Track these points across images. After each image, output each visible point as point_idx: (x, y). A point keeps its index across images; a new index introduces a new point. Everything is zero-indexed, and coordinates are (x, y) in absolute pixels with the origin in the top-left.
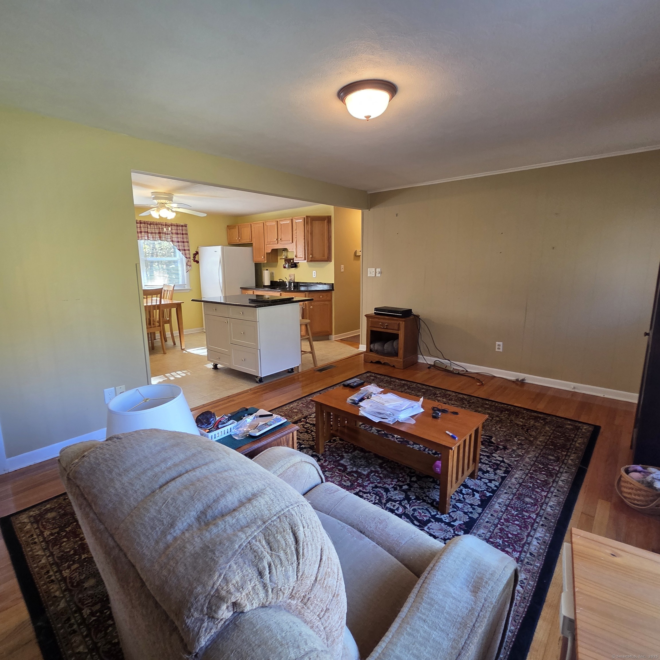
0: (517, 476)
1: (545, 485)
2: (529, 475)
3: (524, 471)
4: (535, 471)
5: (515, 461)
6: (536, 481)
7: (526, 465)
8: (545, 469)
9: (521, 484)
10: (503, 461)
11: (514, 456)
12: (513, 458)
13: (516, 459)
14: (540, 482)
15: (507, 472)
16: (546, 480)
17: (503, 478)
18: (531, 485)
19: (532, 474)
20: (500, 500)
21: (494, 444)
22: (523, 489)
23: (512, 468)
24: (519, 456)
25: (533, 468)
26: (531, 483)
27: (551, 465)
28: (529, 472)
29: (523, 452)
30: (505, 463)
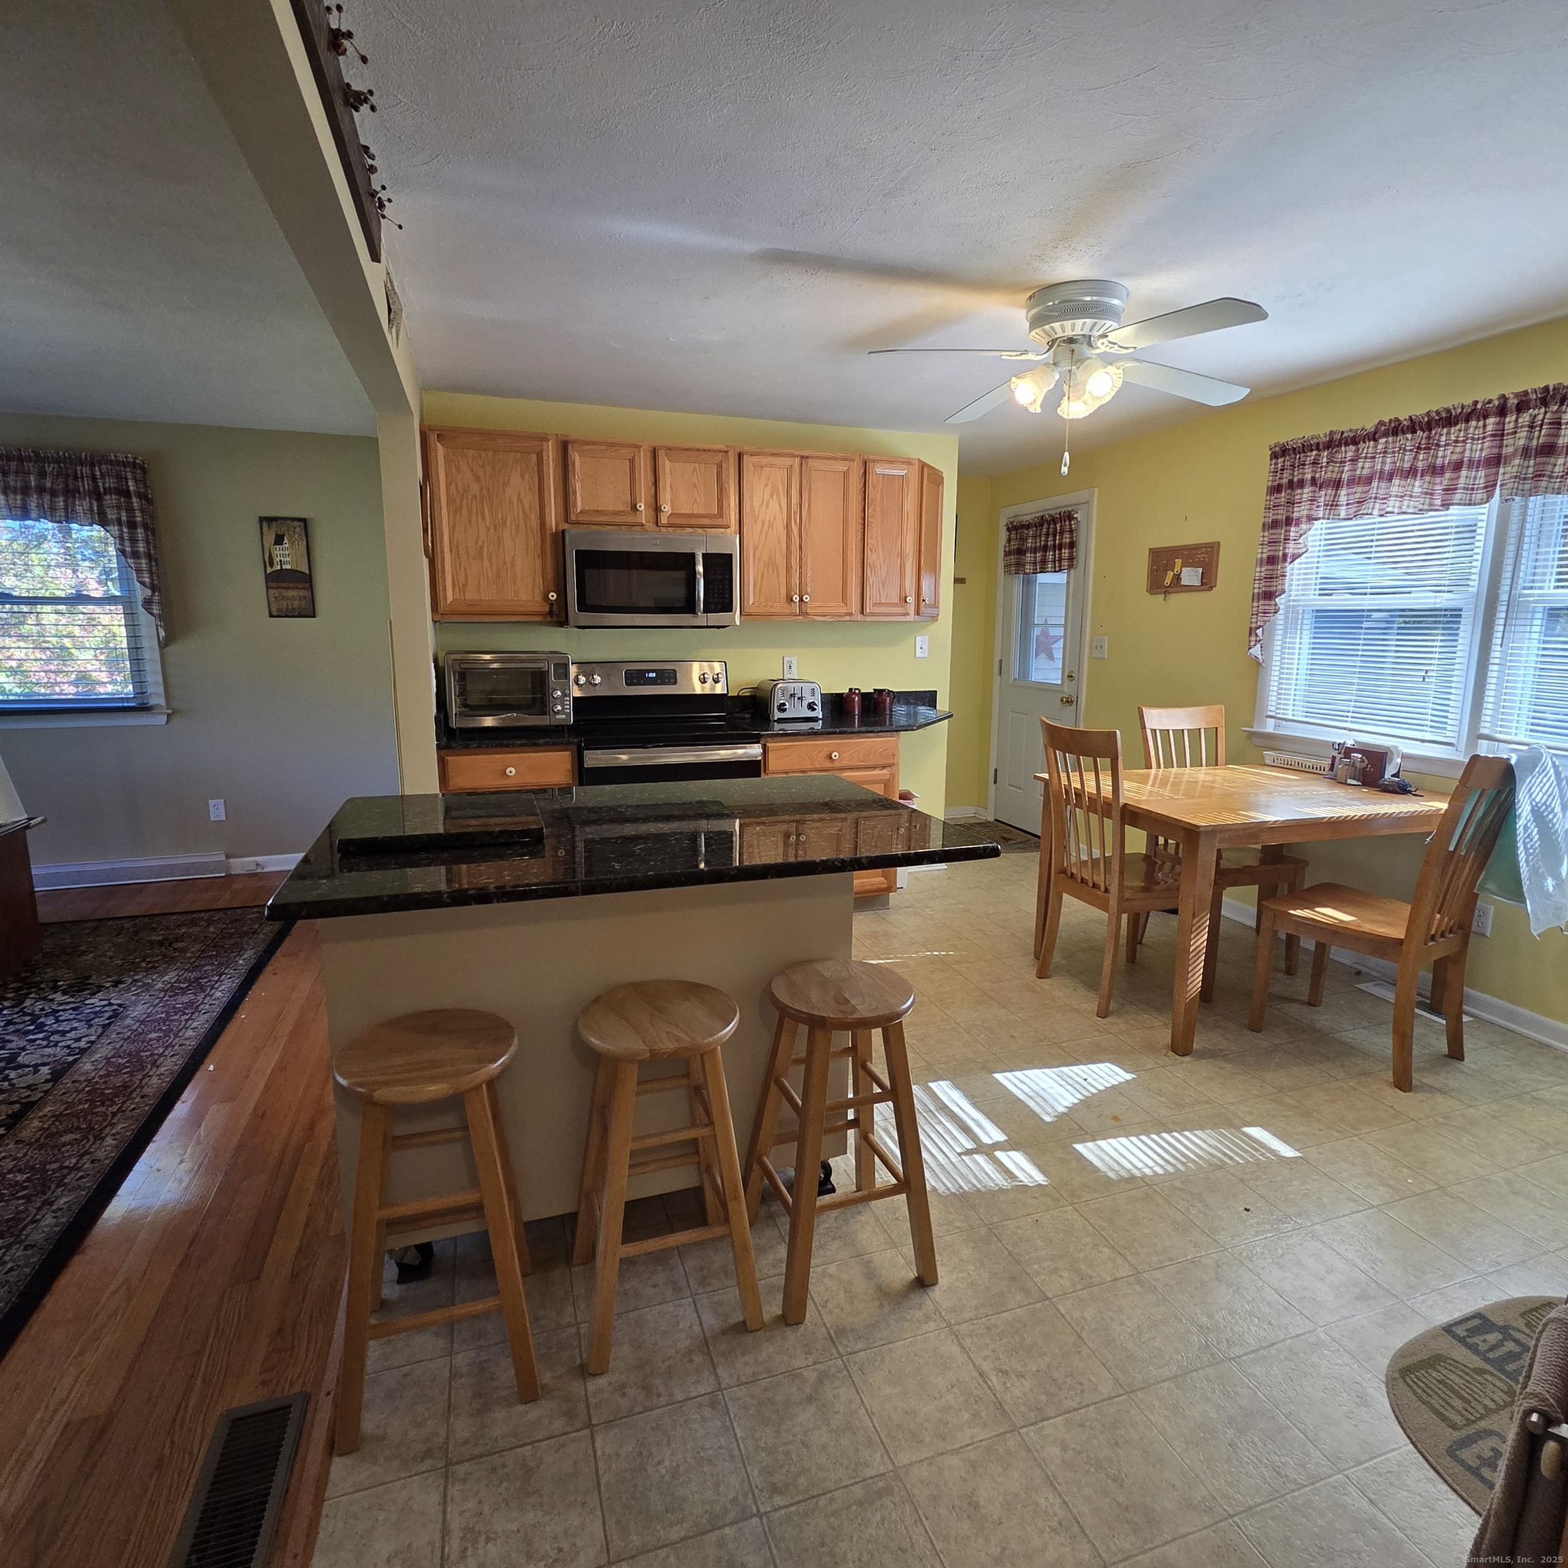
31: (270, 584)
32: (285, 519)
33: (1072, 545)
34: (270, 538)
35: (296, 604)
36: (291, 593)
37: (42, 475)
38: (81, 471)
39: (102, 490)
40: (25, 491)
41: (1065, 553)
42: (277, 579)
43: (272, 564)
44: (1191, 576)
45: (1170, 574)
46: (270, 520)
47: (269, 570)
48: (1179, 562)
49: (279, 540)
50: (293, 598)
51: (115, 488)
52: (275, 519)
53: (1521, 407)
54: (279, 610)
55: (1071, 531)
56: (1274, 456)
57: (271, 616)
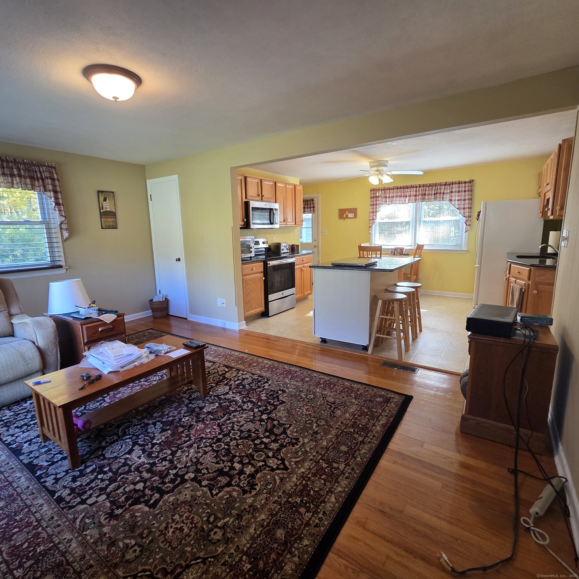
0: (45, 508)
1: (4, 535)
2: (36, 524)
3: (47, 520)
4: (37, 535)
5: (75, 519)
6: (19, 527)
7: (58, 529)
8: (30, 552)
9: (28, 507)
10: (83, 502)
11: (87, 521)
12: (84, 517)
13: (78, 521)
14: (14, 531)
15: (60, 500)
16: (10, 539)
17: (52, 493)
18: (17, 518)
19: (35, 528)
20: (23, 479)
21: (130, 505)
22: (19, 506)
23: (63, 509)
24: (84, 527)
25: (44, 535)
26: (21, 520)
27: (31, 566)
28: (41, 526)
29: (89, 538)
30: (77, 504)
31: (102, 216)
32: (107, 192)
33: (314, 207)
34: (102, 199)
35: (111, 224)
36: (109, 220)
37: (19, 170)
38: (35, 169)
39: (44, 177)
40: (12, 175)
41: (312, 209)
42: (104, 214)
43: (103, 209)
44: (350, 215)
45: (345, 215)
46: (102, 192)
47: (102, 211)
48: (347, 212)
49: (105, 200)
50: (110, 222)
51: (49, 177)
52: (104, 192)
53: (420, 187)
54: (105, 226)
55: (313, 204)
56: (371, 191)
57: (102, 228)
